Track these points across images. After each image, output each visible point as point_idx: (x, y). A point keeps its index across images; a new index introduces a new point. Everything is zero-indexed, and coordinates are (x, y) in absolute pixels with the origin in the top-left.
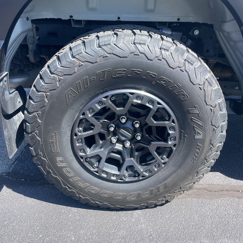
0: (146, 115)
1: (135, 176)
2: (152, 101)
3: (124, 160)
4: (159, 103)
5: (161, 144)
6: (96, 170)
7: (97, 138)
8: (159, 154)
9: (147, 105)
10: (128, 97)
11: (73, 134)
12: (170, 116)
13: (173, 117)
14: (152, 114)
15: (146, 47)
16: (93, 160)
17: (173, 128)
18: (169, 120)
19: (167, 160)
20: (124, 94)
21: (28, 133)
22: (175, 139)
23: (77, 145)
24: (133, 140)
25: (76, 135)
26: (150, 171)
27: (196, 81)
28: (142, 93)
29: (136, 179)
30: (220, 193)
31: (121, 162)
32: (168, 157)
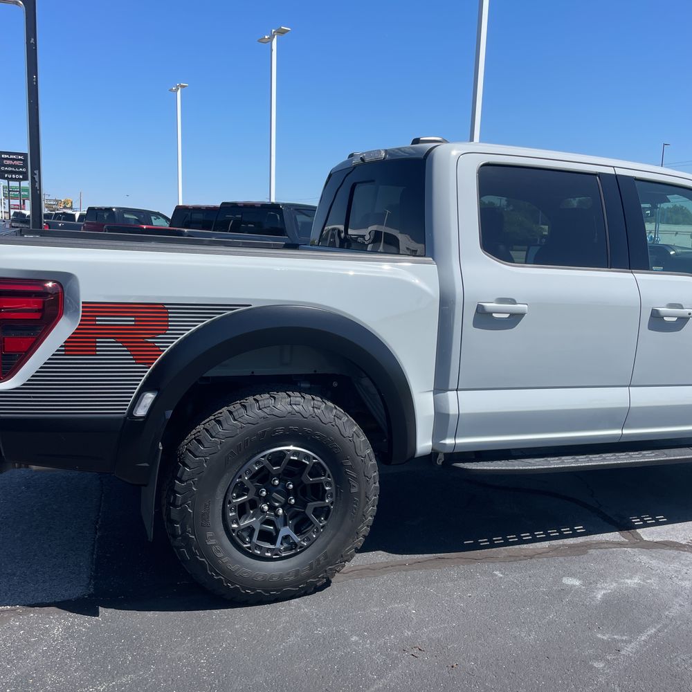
0: (301, 473)
1: (291, 550)
2: (307, 457)
3: (277, 531)
4: (314, 458)
5: (318, 503)
6: (249, 545)
7: (248, 506)
8: (318, 517)
9: (304, 461)
10: (285, 455)
11: (226, 501)
12: (325, 471)
13: (328, 471)
14: (307, 470)
15: (300, 407)
16: (245, 534)
17: (329, 484)
18: (324, 476)
19: (325, 522)
20: (281, 452)
21: (176, 506)
22: (331, 497)
23: (231, 515)
24: (285, 506)
25: (230, 503)
26: (308, 539)
27: (346, 434)
28: (291, 448)
29: (293, 552)
30: (384, 569)
31: (275, 534)
32: (326, 519)
